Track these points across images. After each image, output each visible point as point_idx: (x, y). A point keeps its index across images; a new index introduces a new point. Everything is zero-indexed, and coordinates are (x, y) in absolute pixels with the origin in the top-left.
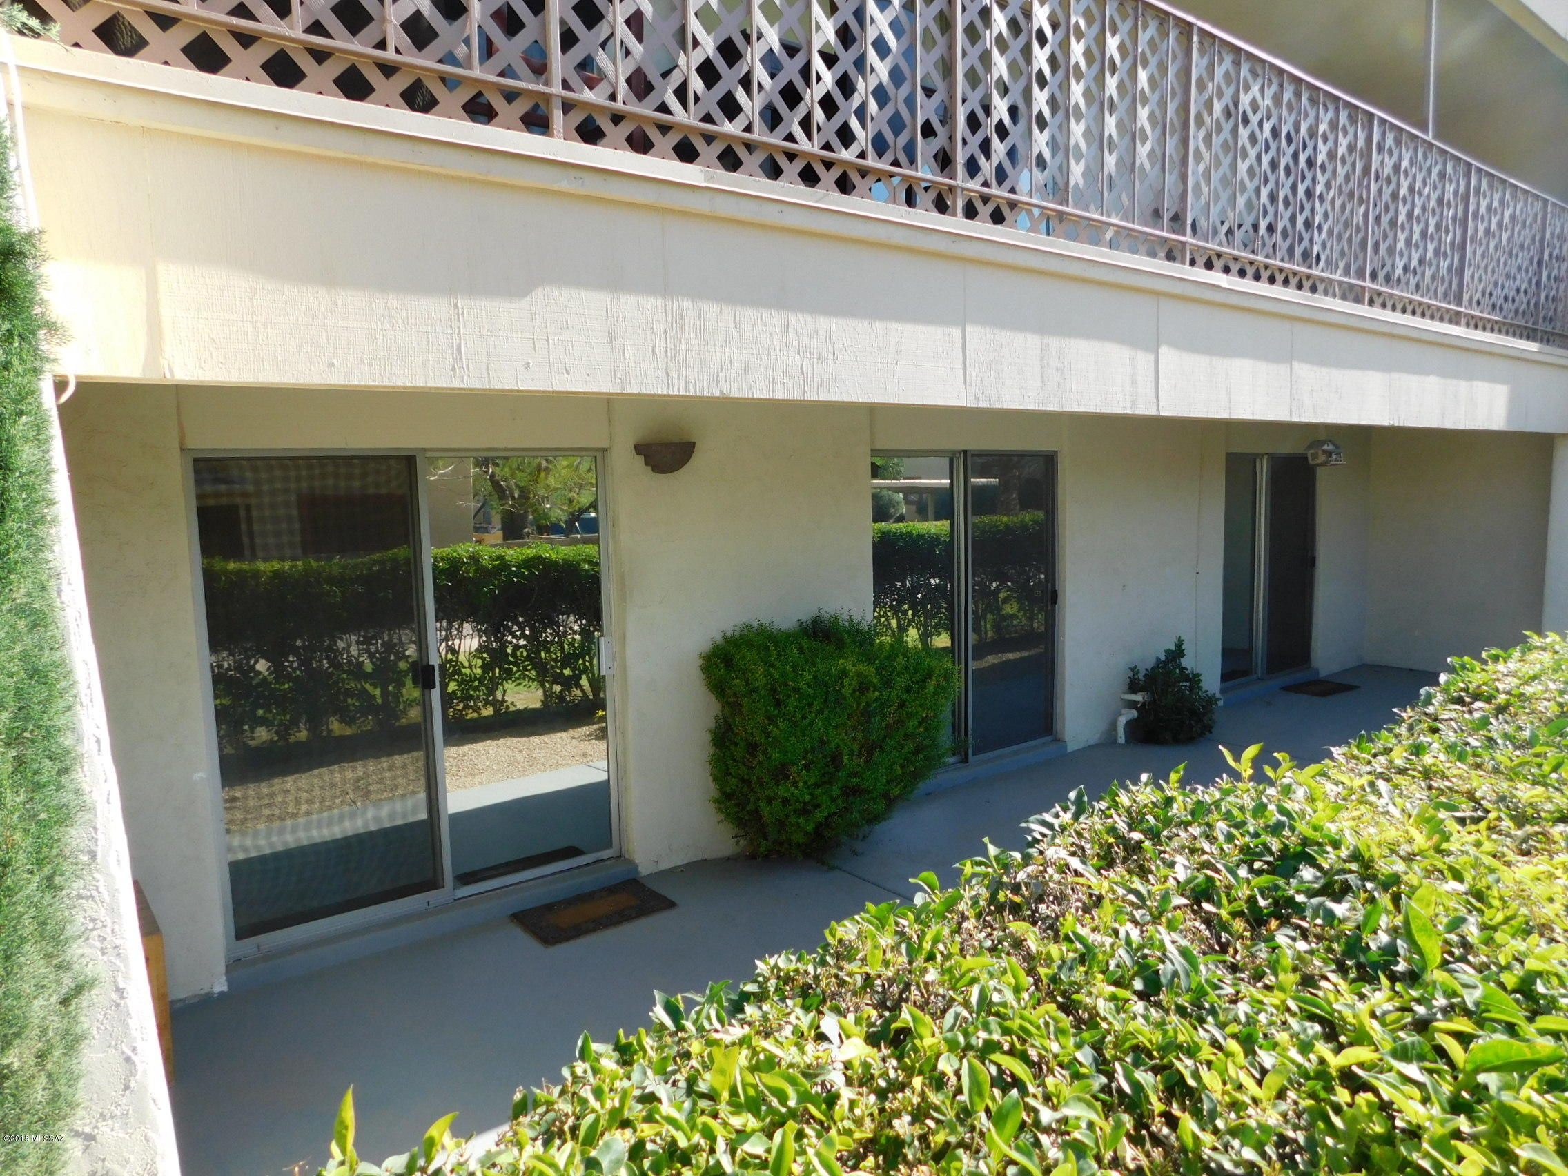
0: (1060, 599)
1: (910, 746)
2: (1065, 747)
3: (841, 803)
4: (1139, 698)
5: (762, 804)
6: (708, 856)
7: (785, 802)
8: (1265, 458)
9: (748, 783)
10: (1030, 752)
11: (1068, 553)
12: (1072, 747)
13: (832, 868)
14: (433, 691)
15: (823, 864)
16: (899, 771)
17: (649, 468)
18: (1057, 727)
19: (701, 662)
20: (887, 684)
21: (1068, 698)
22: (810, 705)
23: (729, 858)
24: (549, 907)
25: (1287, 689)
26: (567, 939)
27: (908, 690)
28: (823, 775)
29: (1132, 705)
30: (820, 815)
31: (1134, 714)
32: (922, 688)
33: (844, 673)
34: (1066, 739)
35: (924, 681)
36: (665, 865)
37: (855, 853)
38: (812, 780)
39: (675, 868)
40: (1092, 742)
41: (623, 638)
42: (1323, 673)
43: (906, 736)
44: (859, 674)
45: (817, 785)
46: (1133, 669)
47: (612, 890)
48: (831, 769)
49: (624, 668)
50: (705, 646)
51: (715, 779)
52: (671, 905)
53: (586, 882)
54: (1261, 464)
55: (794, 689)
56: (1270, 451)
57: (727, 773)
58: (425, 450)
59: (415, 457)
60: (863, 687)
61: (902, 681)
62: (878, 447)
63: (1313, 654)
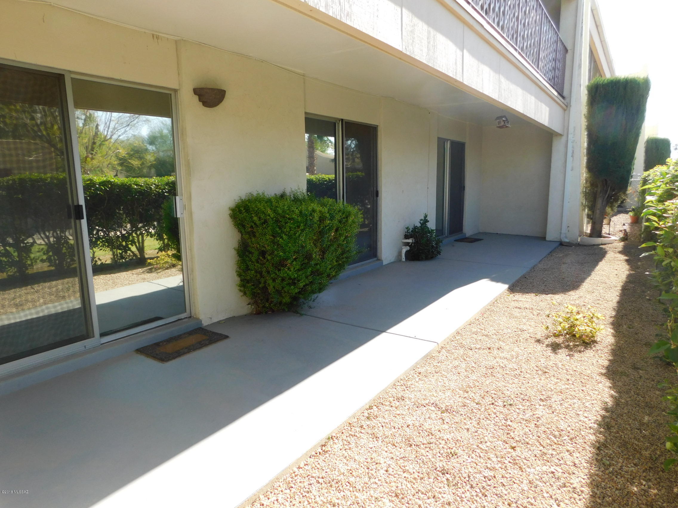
0: (379, 195)
1: (340, 251)
2: (382, 263)
3: (311, 279)
4: (410, 241)
5: (270, 282)
6: (236, 314)
7: (283, 280)
8: (449, 142)
9: (261, 273)
10: (368, 264)
11: (383, 173)
12: (385, 263)
13: (301, 315)
14: (82, 221)
15: (298, 313)
16: (335, 263)
17: (201, 103)
18: (379, 254)
19: (229, 212)
20: (332, 218)
21: (383, 240)
22: (299, 227)
23: (246, 315)
24: (157, 344)
25: (456, 241)
26: (174, 358)
27: (340, 222)
28: (302, 265)
29: (407, 244)
30: (301, 285)
31: (408, 248)
32: (347, 221)
33: (314, 211)
34: (383, 259)
35: (347, 218)
36: (215, 320)
37: (310, 307)
38: (298, 267)
39: (220, 321)
40: (392, 261)
41: (190, 198)
42: (467, 235)
43: (339, 246)
44: (320, 212)
45: (299, 270)
46: (407, 228)
47: (191, 333)
48: (306, 261)
49: (191, 214)
50: (232, 204)
51: (239, 275)
52: (226, 337)
53: (175, 330)
54: (447, 144)
55: (289, 219)
56: (451, 139)
57: (247, 269)
58: (70, 72)
59: (63, 75)
60: (322, 219)
61: (338, 217)
62: (308, 111)
63: (464, 227)
